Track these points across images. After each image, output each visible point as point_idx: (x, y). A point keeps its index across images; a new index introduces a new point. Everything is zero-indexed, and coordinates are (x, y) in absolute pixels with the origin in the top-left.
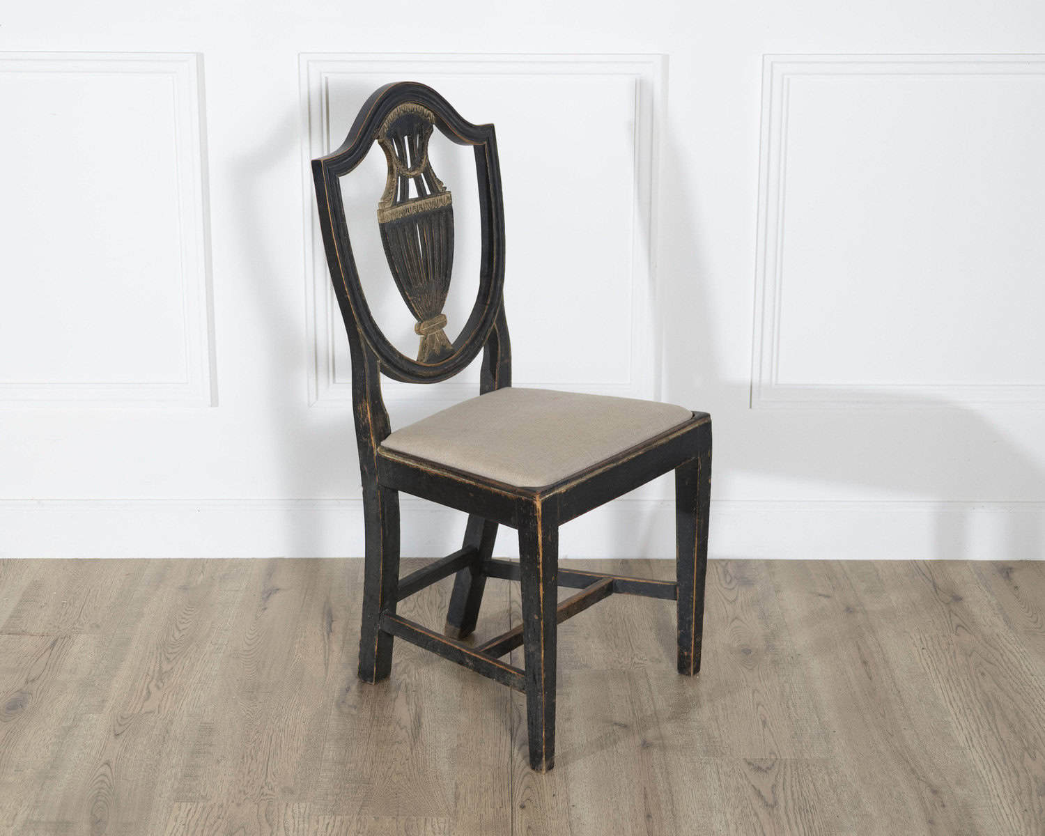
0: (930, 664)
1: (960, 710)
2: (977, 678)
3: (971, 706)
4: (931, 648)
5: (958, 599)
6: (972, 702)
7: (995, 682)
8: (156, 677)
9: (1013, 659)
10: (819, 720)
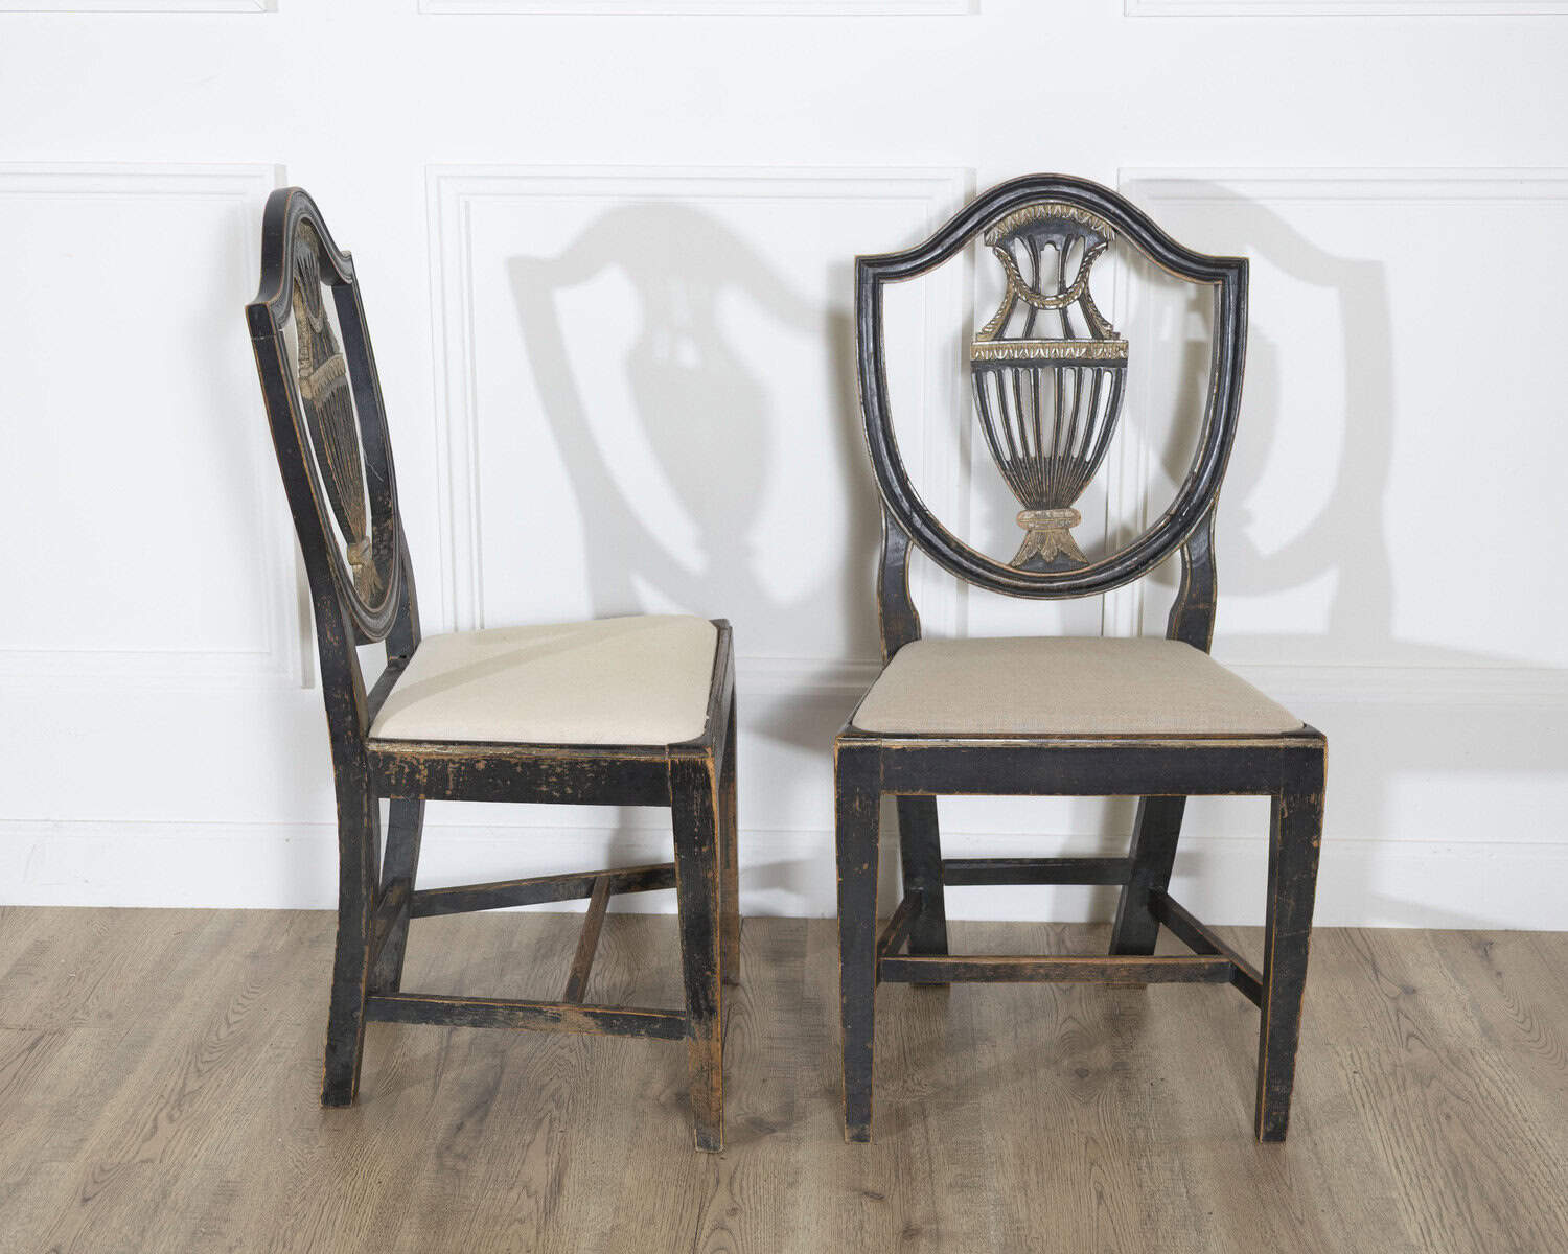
0: (1365, 1098)
1: (1411, 1179)
2: (1439, 1123)
3: (1429, 1172)
4: (1368, 1073)
5: (1410, 991)
6: (1430, 1166)
7: (1467, 1131)
8: (172, 1101)
9: (1495, 1092)
10: (1188, 1193)
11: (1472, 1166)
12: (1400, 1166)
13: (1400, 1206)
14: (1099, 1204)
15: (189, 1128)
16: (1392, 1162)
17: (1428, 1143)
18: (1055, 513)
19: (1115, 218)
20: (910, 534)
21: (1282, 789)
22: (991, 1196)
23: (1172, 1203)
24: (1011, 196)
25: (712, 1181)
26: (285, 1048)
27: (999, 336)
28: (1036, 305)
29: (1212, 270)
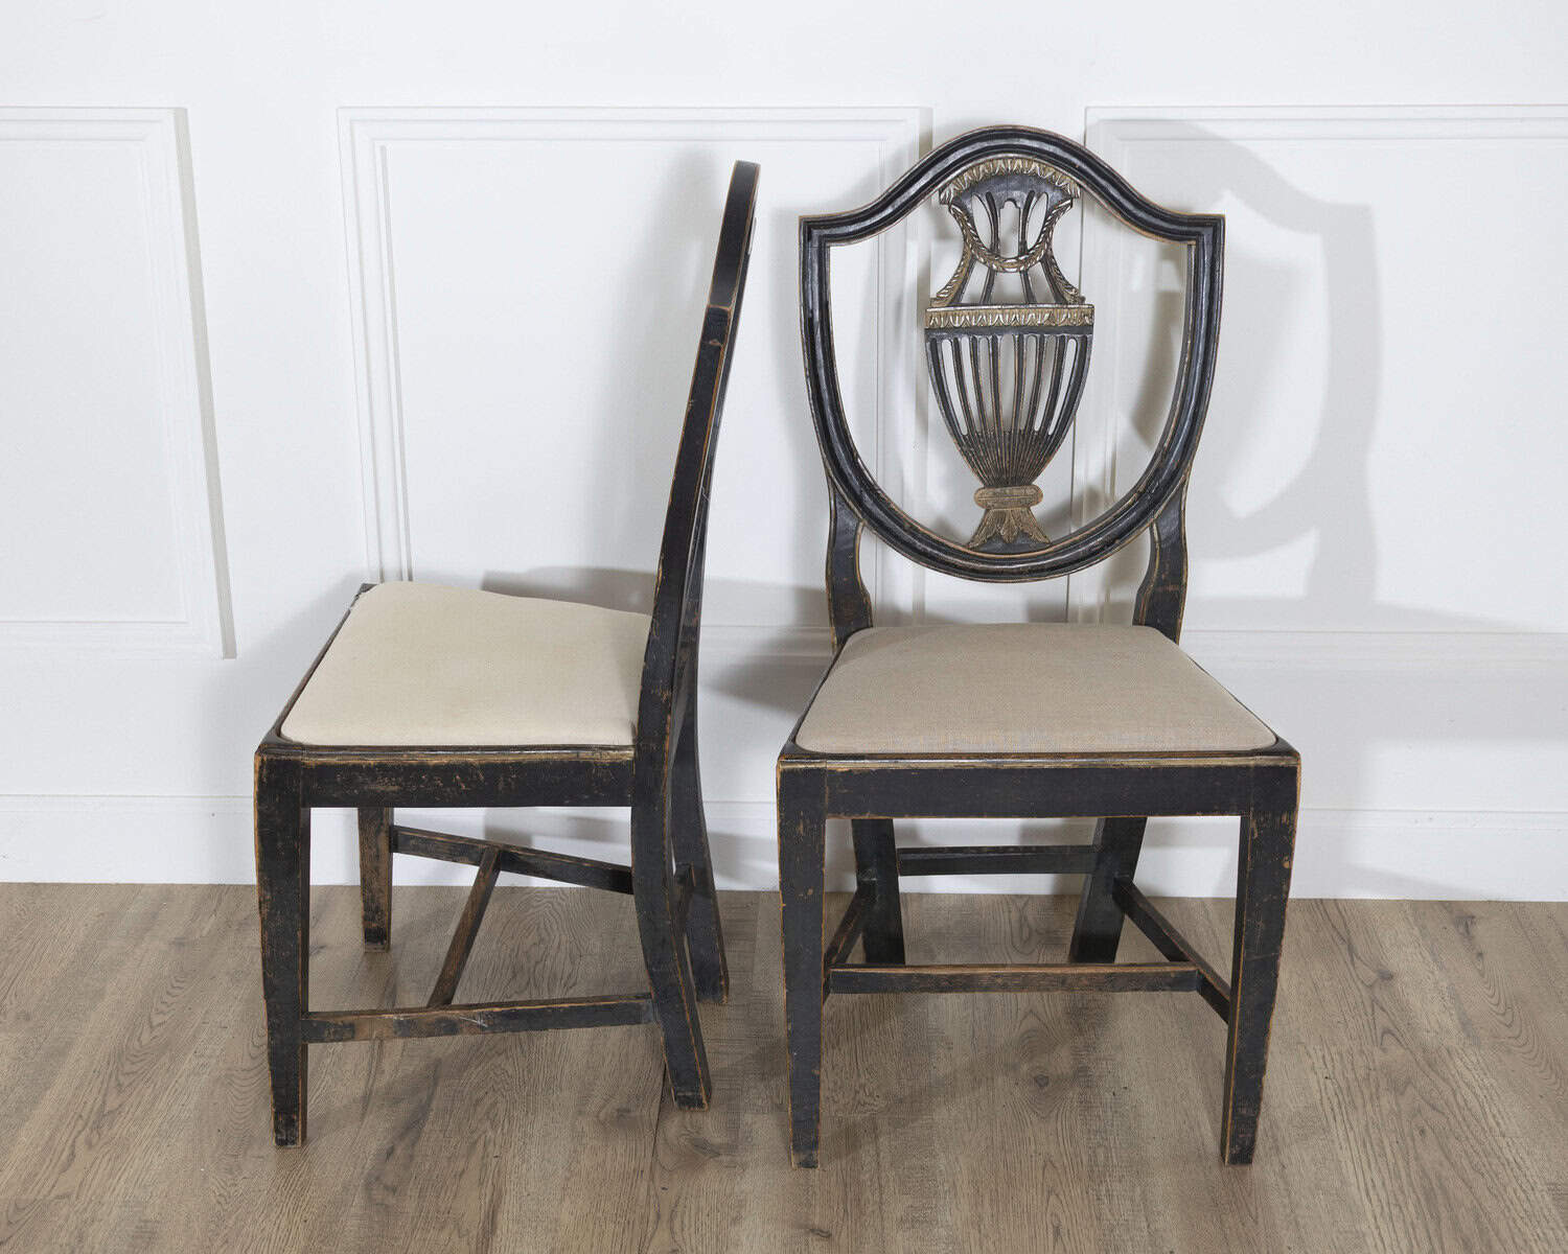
0: (1336, 1110)
2: (1413, 1140)
3: (1401, 1198)
4: (1340, 1078)
5: (1387, 977)
6: (1403, 1192)
7: (1442, 1149)
8: (90, 1124)
9: (1473, 1103)
10: (1148, 1226)
11: (1445, 1192)
12: (1371, 1192)
13: (1369, 1241)
14: (1056, 1240)
15: (107, 1158)
16: (1362, 1185)
17: (1400, 1163)
18: (1016, 491)
19: (1080, 173)
20: (860, 516)
21: (1252, 809)
22: (942, 1231)
23: (1132, 1239)
24: (968, 150)
25: (652, 1218)
26: (210, 1057)
27: (955, 301)
28: (995, 267)
29: (1185, 229)
